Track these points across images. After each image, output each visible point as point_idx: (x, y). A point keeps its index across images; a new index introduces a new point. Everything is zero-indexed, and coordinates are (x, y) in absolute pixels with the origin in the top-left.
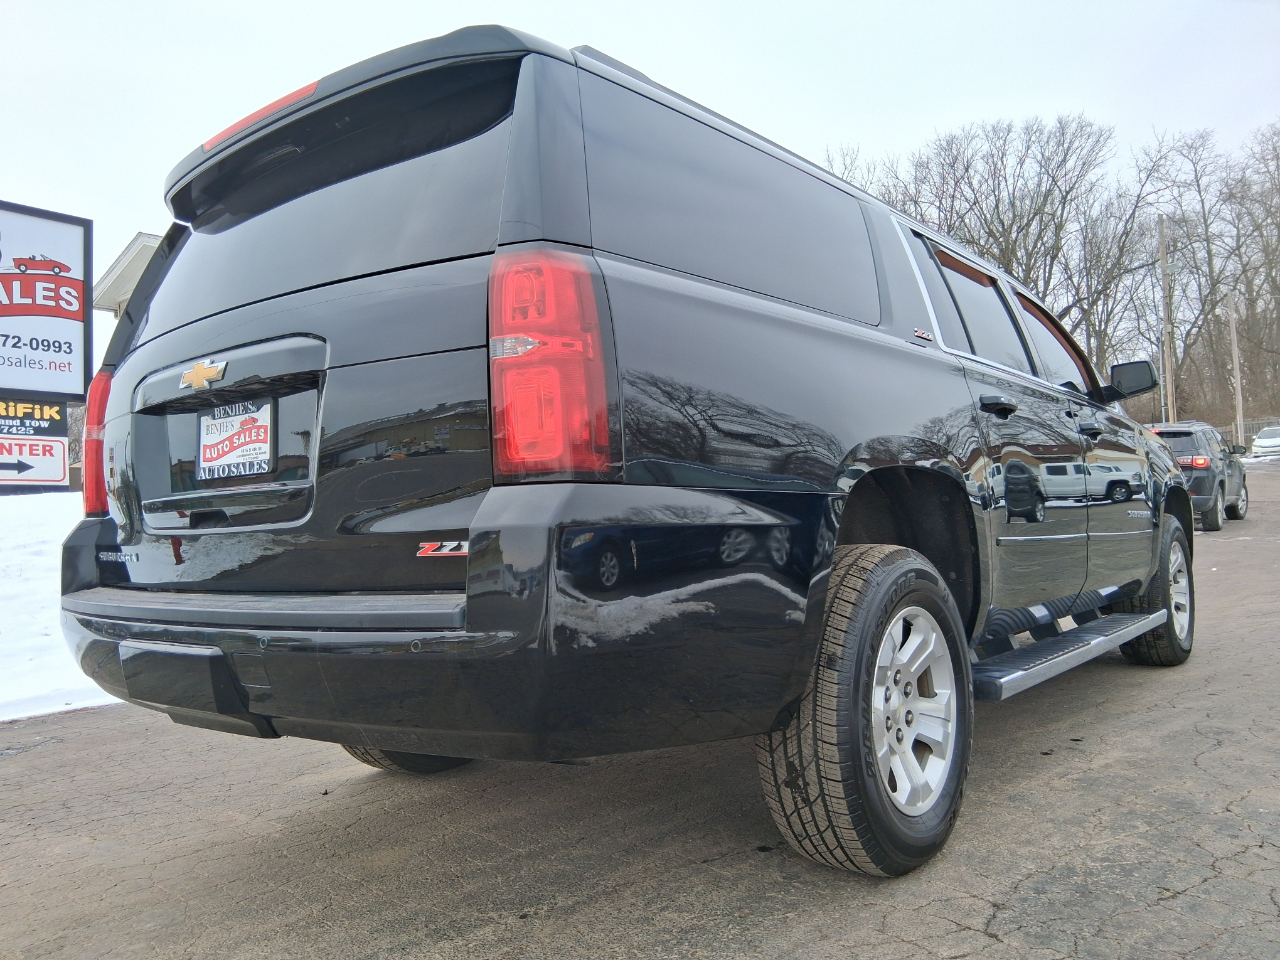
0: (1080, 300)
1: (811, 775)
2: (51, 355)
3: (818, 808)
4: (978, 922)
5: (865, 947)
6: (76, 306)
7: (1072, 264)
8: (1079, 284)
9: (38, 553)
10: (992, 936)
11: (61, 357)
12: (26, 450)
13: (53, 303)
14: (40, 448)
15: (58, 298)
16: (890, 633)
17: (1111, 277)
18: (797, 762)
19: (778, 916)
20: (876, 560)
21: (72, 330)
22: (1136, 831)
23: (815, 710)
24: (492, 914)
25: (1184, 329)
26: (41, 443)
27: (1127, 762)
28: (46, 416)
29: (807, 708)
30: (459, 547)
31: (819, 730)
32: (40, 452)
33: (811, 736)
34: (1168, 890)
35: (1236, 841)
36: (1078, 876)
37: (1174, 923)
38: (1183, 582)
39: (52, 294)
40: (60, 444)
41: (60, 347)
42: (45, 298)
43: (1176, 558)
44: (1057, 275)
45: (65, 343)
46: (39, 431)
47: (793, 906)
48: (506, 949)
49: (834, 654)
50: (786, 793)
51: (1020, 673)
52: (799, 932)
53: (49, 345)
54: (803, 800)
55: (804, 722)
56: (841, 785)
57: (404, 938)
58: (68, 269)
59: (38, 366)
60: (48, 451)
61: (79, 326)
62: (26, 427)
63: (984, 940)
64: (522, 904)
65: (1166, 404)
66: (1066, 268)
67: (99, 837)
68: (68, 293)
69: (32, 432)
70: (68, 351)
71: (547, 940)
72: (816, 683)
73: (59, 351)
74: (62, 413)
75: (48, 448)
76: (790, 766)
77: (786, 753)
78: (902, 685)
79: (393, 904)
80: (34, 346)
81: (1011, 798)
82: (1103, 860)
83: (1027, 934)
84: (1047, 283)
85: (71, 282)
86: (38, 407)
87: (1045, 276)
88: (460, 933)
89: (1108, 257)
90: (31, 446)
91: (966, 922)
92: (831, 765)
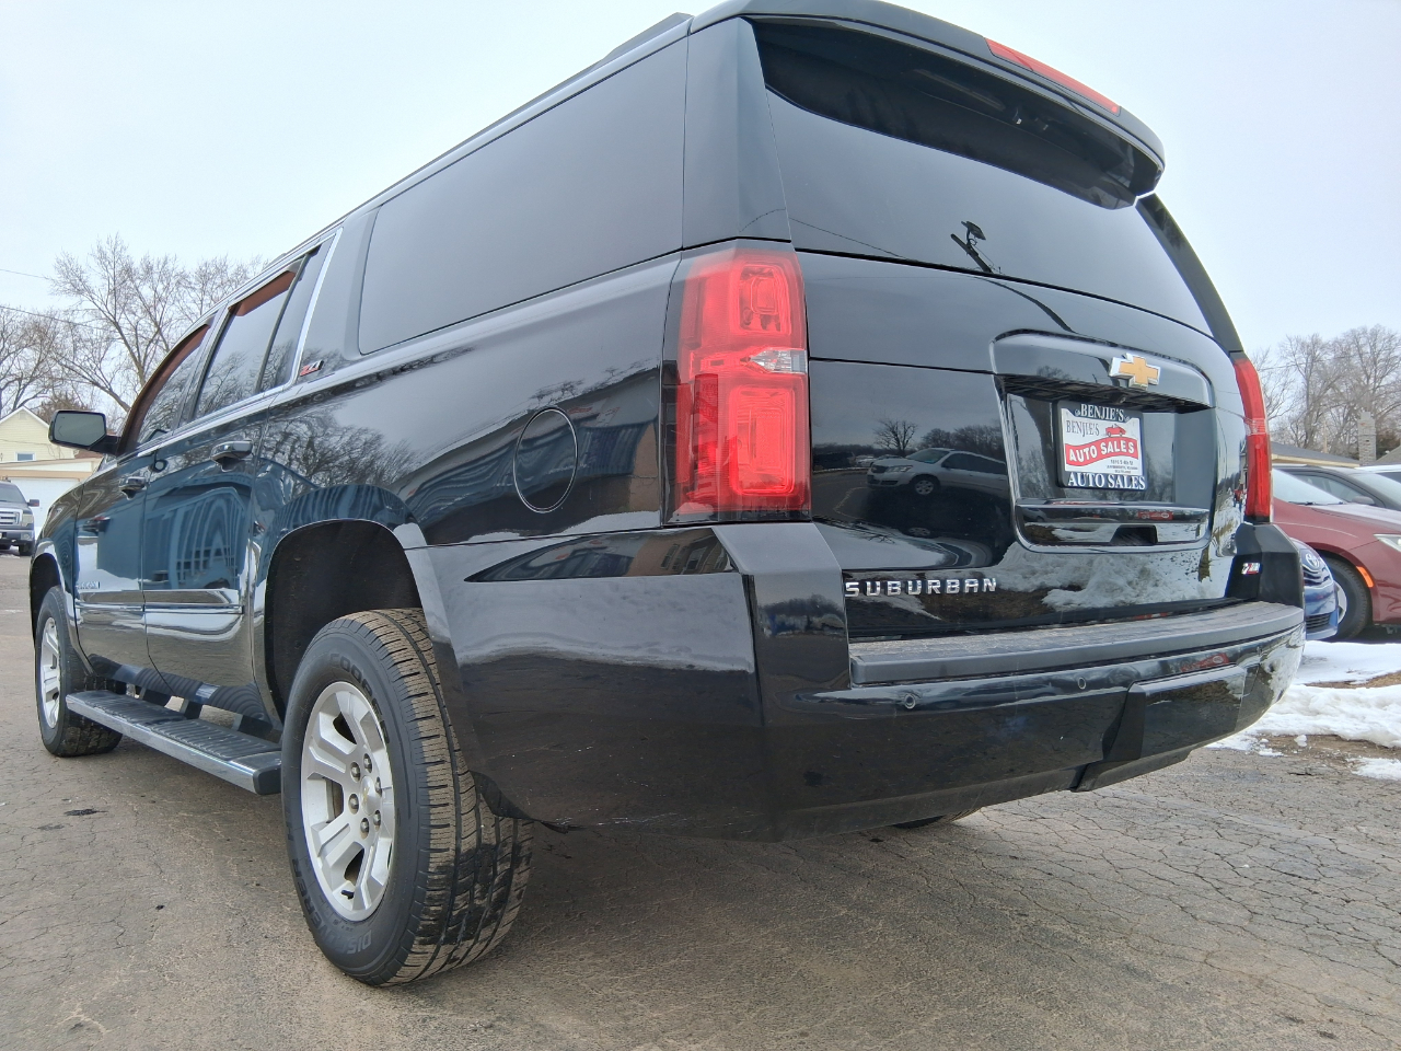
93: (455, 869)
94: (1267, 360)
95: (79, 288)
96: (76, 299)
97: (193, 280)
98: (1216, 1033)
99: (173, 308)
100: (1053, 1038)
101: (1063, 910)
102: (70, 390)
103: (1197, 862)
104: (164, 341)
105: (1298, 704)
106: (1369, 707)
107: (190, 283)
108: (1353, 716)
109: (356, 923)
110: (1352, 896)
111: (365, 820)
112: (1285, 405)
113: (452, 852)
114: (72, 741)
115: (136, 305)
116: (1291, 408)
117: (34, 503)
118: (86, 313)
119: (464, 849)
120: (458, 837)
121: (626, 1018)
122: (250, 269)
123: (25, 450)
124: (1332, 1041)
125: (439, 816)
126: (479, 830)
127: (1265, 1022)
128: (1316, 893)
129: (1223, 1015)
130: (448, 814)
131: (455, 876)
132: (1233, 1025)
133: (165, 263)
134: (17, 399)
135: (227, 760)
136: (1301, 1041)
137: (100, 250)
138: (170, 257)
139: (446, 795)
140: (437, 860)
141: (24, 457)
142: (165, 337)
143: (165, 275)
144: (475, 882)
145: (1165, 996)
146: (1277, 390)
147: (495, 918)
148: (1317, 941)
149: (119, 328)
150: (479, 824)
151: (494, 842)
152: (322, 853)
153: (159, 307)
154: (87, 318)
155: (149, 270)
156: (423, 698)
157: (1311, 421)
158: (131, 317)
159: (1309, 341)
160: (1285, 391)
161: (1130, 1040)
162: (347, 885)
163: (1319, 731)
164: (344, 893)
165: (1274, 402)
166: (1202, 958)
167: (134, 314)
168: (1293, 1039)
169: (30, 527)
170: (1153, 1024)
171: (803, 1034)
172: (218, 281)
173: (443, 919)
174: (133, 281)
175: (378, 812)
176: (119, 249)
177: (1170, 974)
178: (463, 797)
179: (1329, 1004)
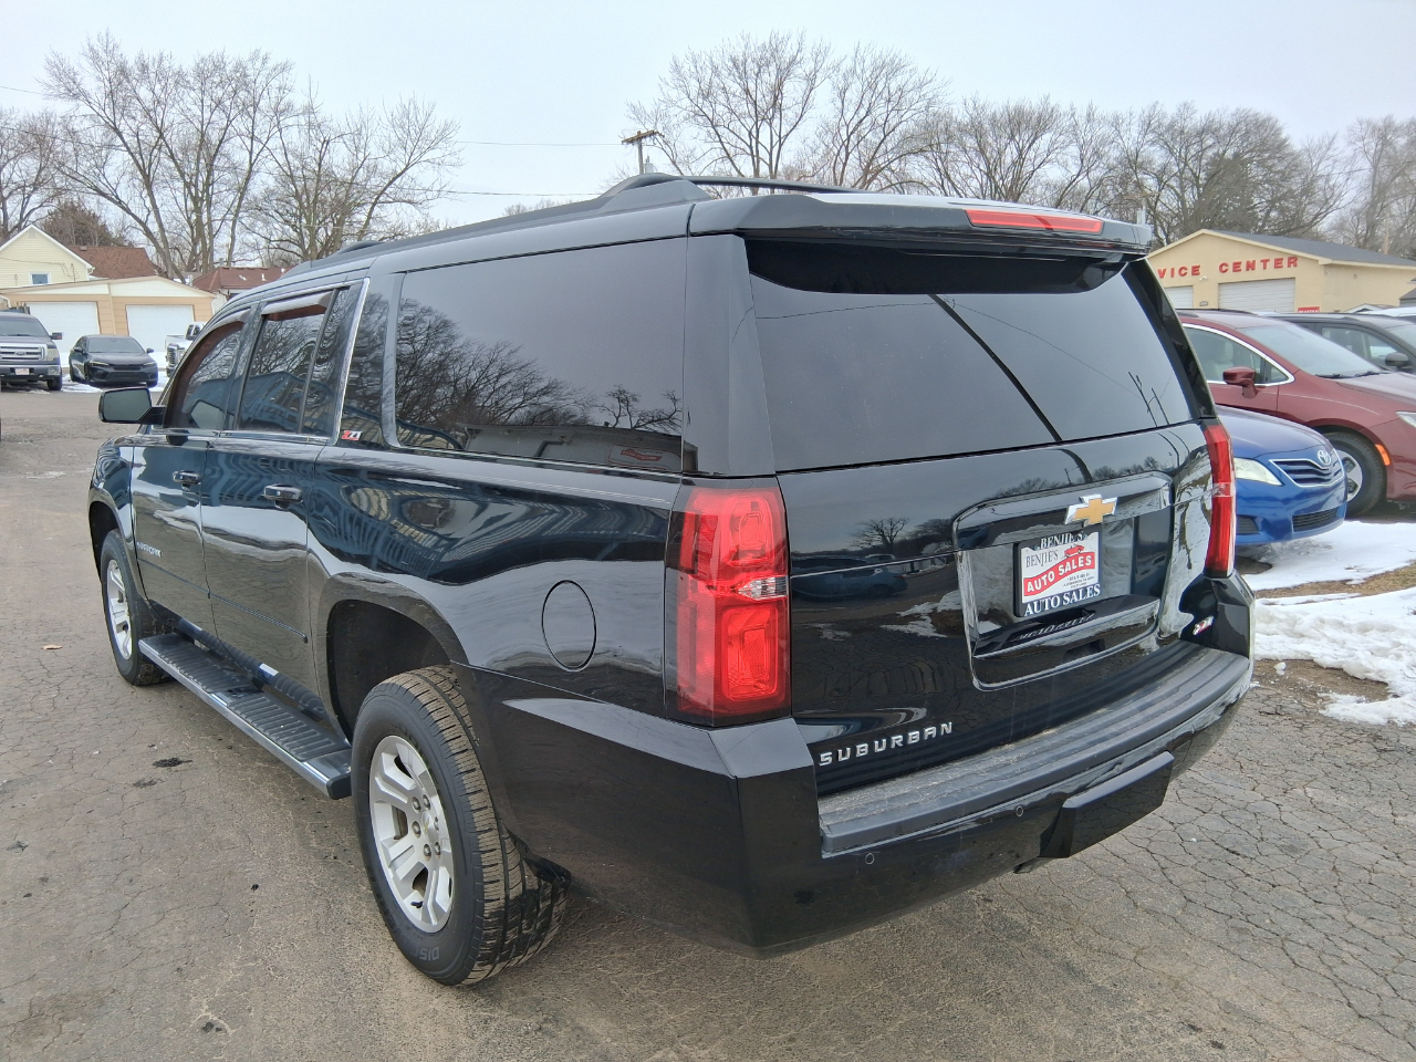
93: (506, 913)
94: (1334, 146)
95: (75, 93)
96: (72, 104)
97: (192, 80)
98: (1127, 1042)
99: (174, 110)
100: (994, 1046)
101: (1023, 895)
102: (75, 199)
103: (1152, 833)
104: (167, 146)
105: (1284, 626)
106: (1351, 632)
107: (188, 82)
108: (1334, 641)
109: (424, 933)
110: (1279, 880)
111: (426, 846)
112: (1347, 198)
113: (502, 901)
114: (147, 674)
115: (135, 109)
116: (1354, 201)
117: (57, 336)
118: (84, 120)
119: (511, 897)
120: (507, 888)
121: (649, 1021)
122: (250, 66)
123: (40, 271)
124: (1220, 1052)
125: (490, 875)
126: (523, 881)
127: (1170, 1031)
128: (1248, 875)
129: (1137, 1023)
130: (497, 872)
131: (506, 917)
132: (1144, 1034)
133: (161, 60)
134: (23, 209)
135: (301, 761)
136: (1195, 1051)
137: (92, 49)
138: (165, 54)
139: (496, 856)
140: (489, 907)
141: (40, 279)
142: (169, 142)
143: (161, 75)
144: (522, 918)
145: (1093, 999)
146: (1341, 179)
147: (540, 939)
148: (1235, 936)
149: (120, 134)
150: (523, 875)
151: (536, 887)
152: (392, 864)
153: (159, 109)
154: (87, 123)
155: (144, 68)
156: (471, 774)
157: (1374, 214)
158: (130, 122)
159: (1381, 124)
160: (1350, 181)
161: (1057, 1047)
162: (415, 896)
163: (1300, 656)
164: (414, 904)
165: (1337, 193)
166: (1132, 956)
167: (134, 118)
168: (1189, 1050)
169: (56, 361)
170: (1078, 1031)
171: (792, 1039)
172: (217, 80)
173: (498, 948)
174: (129, 82)
175: (437, 844)
176: (110, 47)
177: (1102, 974)
178: (509, 856)
179: (1228, 1008)
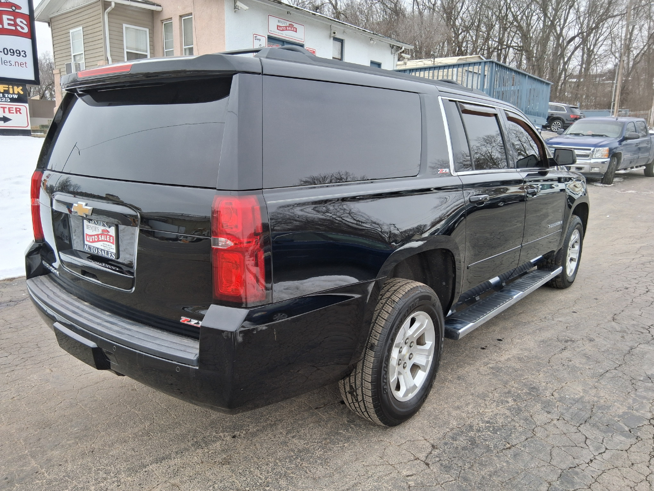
0: (582, 33)
1: (359, 392)
2: (14, 58)
3: (362, 404)
4: (422, 456)
5: (373, 467)
6: (26, 30)
7: (582, 9)
8: (583, 22)
9: (17, 183)
10: (427, 464)
11: (21, 59)
12: (7, 110)
13: (14, 28)
14: (14, 109)
15: (16, 25)
16: (403, 327)
17: (602, 19)
18: (354, 386)
19: (341, 444)
20: (400, 296)
21: (25, 44)
22: (507, 405)
23: (363, 367)
24: (221, 434)
25: (635, 52)
26: (14, 107)
27: (518, 358)
28: (16, 92)
29: (360, 365)
30: (198, 323)
31: (363, 375)
32: (14, 111)
33: (360, 377)
34: (509, 444)
35: (549, 416)
36: (473, 432)
37: (505, 464)
38: (577, 247)
39: (12, 23)
40: (24, 107)
41: (20, 53)
42: (9, 24)
43: (575, 236)
44: (572, 16)
45: (22, 51)
46: (13, 100)
47: (348, 439)
48: (225, 456)
49: (374, 344)
50: (349, 396)
51: (471, 324)
52: (347, 455)
53: (13, 52)
54: (356, 400)
55: (358, 371)
56: (371, 398)
57: (183, 446)
58: (20, 8)
59: (9, 64)
60: (18, 111)
61: (29, 41)
62: (6, 98)
63: (423, 466)
64: (235, 429)
65: (614, 100)
66: (578, 11)
67: (54, 369)
68: (21, 22)
69: (9, 100)
70: (24, 56)
71: (242, 452)
72: (365, 356)
73: (20, 56)
74: (24, 90)
75: (18, 109)
76: (351, 387)
77: (350, 381)
78: (409, 344)
79: (180, 425)
80: (6, 53)
81: (459, 378)
82: (488, 422)
83: (441, 465)
84: (565, 21)
85: (22, 16)
86: (10, 87)
87: (564, 16)
88: (207, 445)
89: (602, 6)
90: (9, 108)
91: (418, 455)
92: (368, 390)
